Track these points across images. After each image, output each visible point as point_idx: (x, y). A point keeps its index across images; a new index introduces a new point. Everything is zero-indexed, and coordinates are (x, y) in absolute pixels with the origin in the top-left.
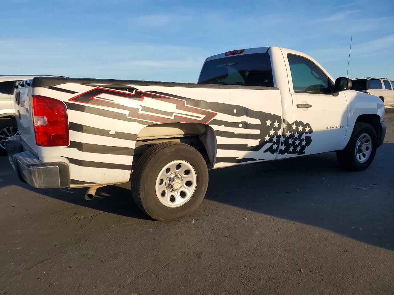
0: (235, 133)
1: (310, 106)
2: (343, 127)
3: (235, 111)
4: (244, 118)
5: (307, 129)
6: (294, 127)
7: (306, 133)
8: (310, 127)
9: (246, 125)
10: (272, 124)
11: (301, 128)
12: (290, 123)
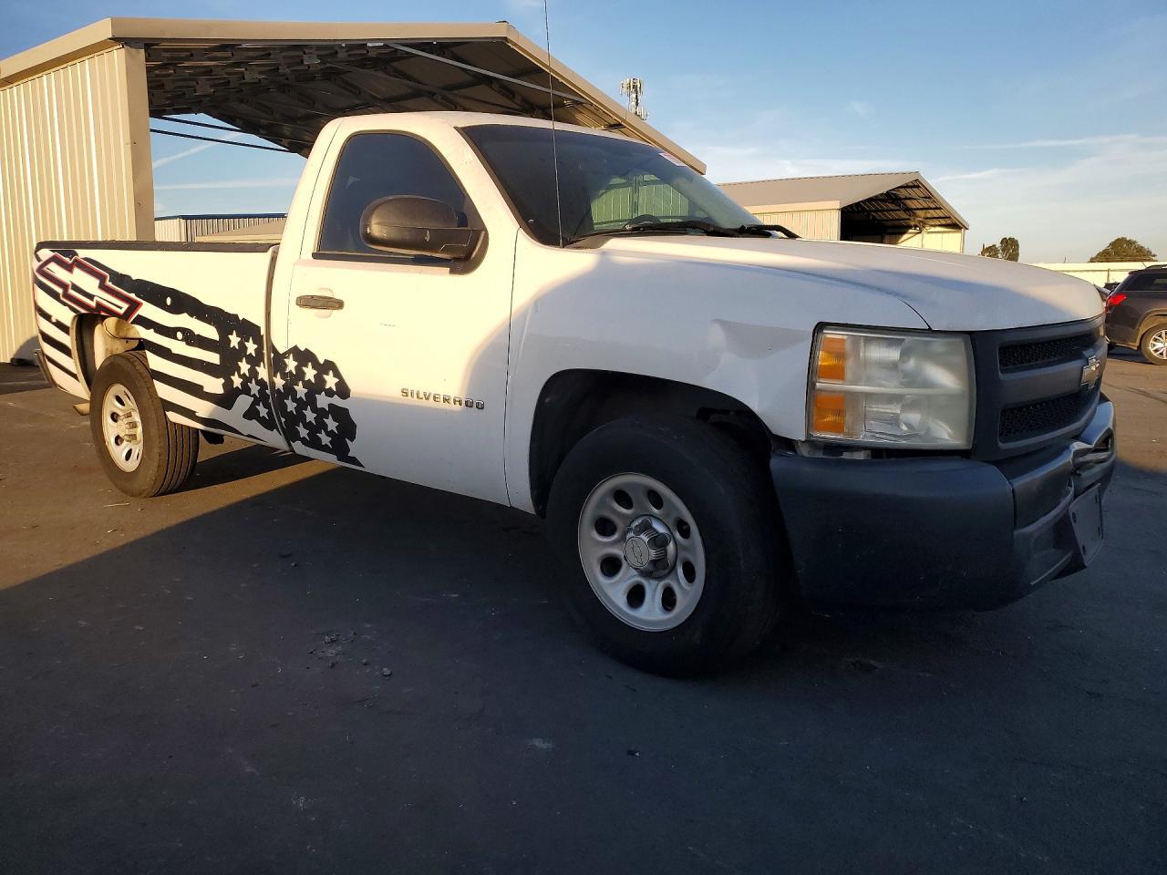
0: (173, 352)
1: (339, 305)
2: (480, 407)
3: (169, 301)
4: (184, 321)
5: (331, 381)
6: (291, 364)
7: (330, 393)
8: (337, 374)
9: (191, 338)
10: (243, 347)
11: (310, 373)
12: (281, 350)
